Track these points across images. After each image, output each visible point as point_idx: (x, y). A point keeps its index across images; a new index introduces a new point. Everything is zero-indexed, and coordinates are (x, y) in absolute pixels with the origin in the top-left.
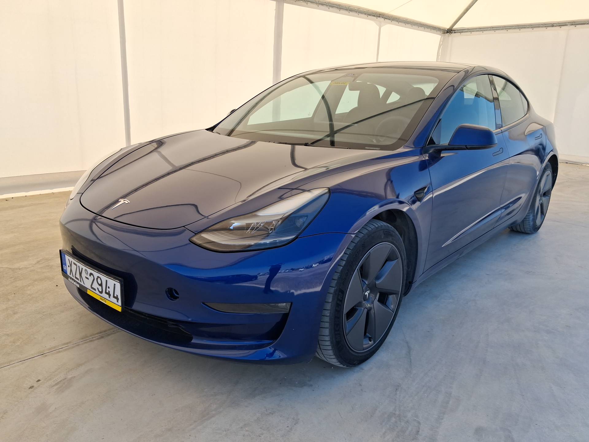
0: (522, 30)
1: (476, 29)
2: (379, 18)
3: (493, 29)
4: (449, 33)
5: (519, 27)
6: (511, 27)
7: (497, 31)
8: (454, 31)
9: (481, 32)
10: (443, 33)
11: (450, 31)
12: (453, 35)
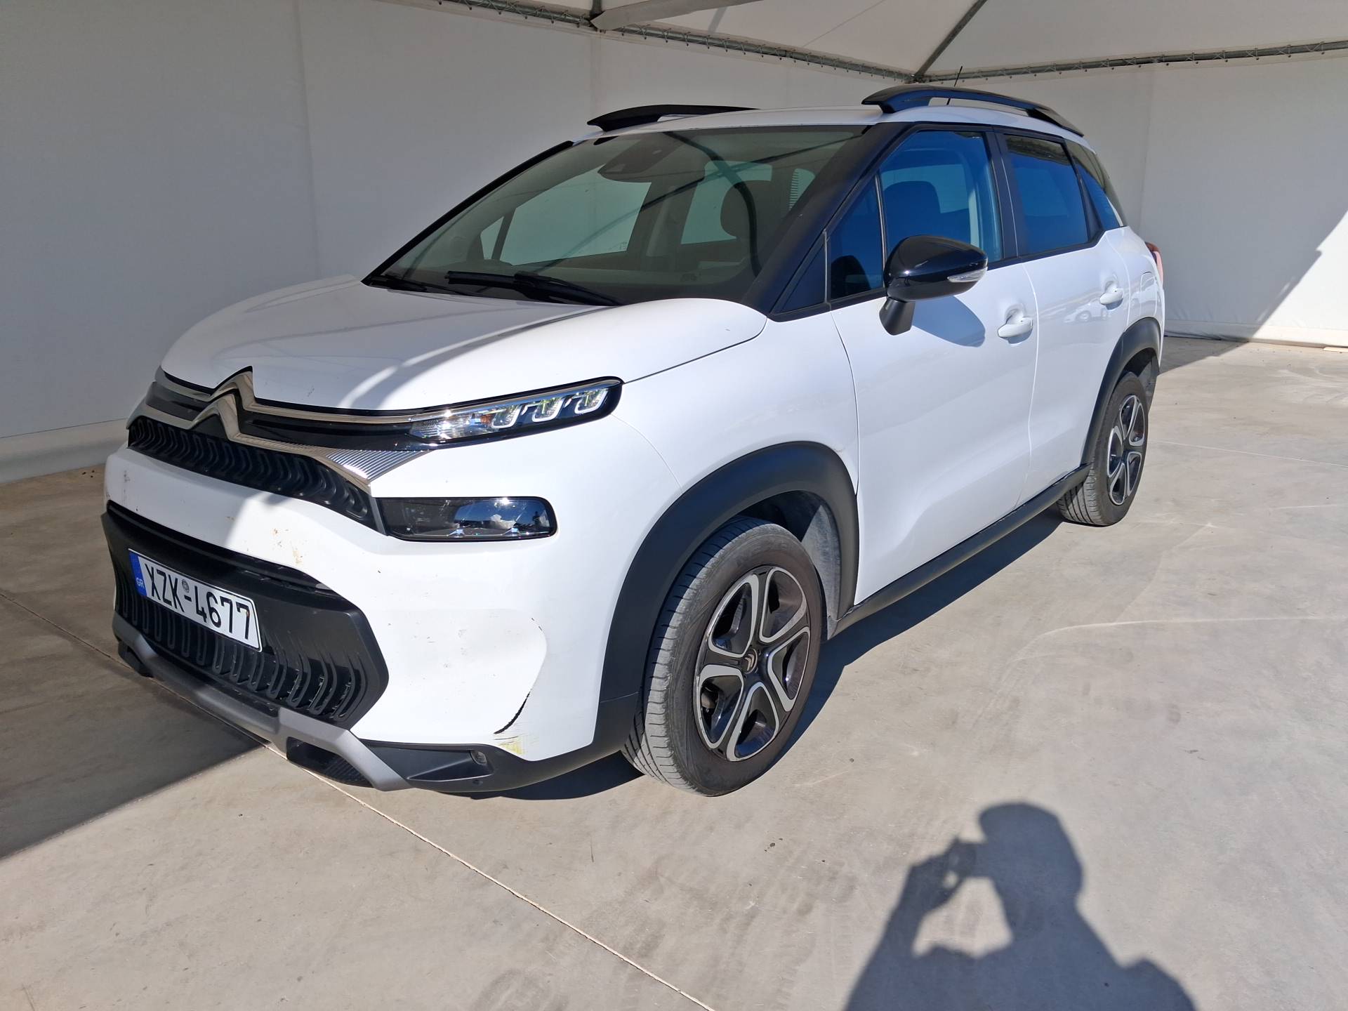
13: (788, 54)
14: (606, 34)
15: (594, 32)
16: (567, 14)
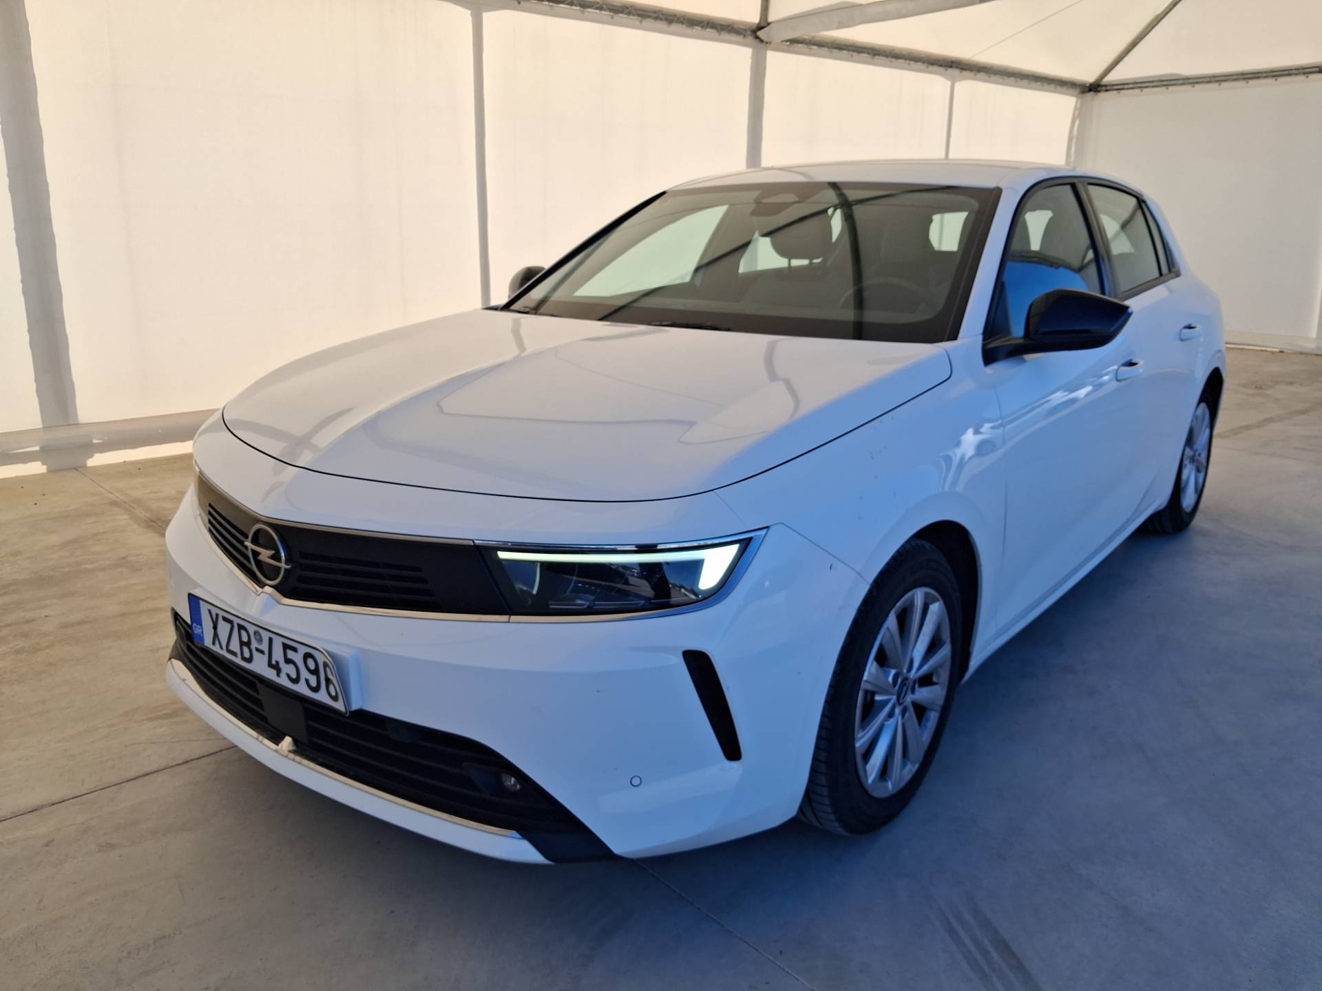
0: (1252, 82)
1: (1153, 82)
2: (950, 71)
3: (1190, 81)
4: (1095, 91)
5: (1246, 76)
6: (1227, 78)
7: (1197, 86)
8: (1104, 88)
9: (1164, 88)
10: (1079, 93)
11: (1095, 88)
12: (1103, 95)
13: (954, 65)
14: (773, 45)
15: (760, 45)
16: (735, 26)
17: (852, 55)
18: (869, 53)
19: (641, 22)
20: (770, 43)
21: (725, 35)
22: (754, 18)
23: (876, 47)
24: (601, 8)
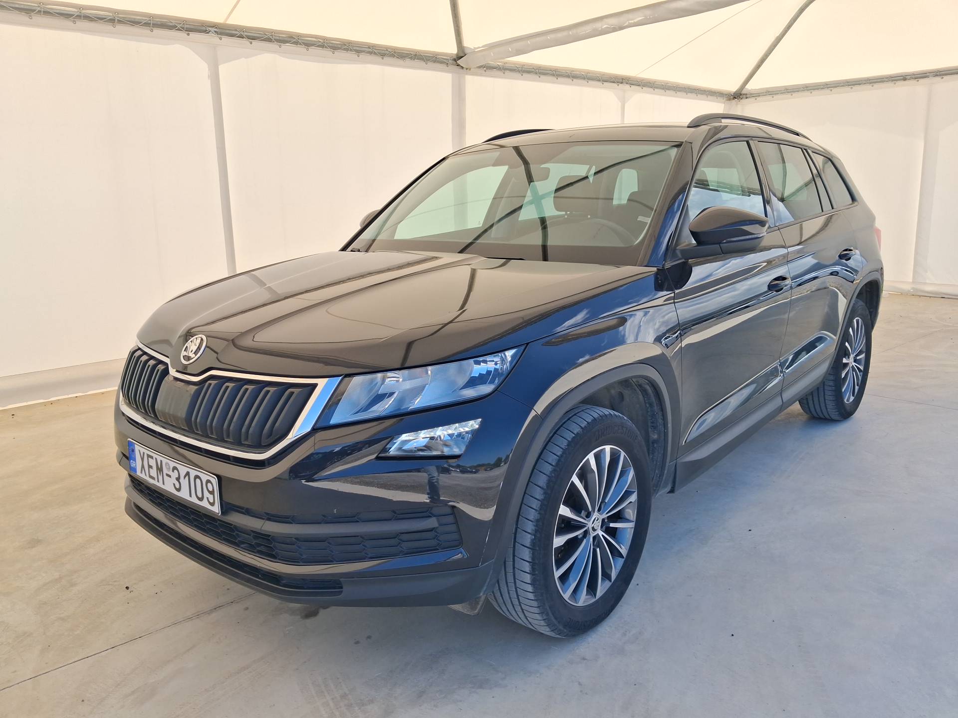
0: (855, 88)
2: (620, 85)
3: (808, 88)
4: (738, 99)
5: (849, 83)
6: (837, 85)
7: (814, 92)
8: (745, 96)
9: (789, 95)
10: (727, 100)
11: (738, 96)
12: (744, 101)
13: (625, 81)
14: (472, 71)
15: (461, 70)
16: (438, 57)
17: (539, 77)
18: (553, 75)
19: (358, 57)
20: (470, 69)
21: (430, 64)
22: (453, 50)
23: (558, 68)
24: (322, 46)
